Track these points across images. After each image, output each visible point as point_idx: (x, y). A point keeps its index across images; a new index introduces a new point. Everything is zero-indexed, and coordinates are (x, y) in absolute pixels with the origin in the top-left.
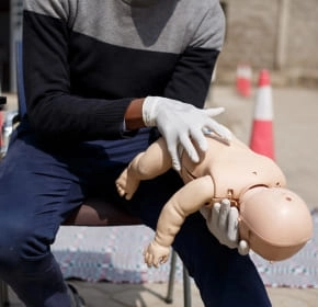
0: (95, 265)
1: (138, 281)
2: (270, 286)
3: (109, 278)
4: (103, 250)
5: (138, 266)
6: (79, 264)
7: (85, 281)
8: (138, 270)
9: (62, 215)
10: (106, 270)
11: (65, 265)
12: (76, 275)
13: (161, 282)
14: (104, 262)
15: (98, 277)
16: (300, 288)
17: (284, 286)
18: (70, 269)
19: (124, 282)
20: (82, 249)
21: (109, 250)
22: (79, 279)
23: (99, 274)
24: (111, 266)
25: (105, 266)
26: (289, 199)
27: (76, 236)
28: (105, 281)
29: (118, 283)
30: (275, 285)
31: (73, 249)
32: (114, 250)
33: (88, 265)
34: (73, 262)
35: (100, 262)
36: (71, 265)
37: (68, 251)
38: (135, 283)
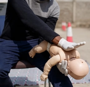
0: (23, 81)
1: (36, 84)
2: (74, 83)
3: (27, 84)
4: (25, 76)
5: (36, 80)
6: (18, 81)
7: (20, 85)
8: (36, 81)
9: (12, 65)
10: (26, 82)
11: (14, 81)
12: (17, 84)
13: (42, 84)
14: (26, 79)
15: (24, 84)
16: (83, 83)
17: (78, 83)
18: (16, 82)
19: (32, 85)
20: (19, 76)
21: (27, 76)
22: (18, 85)
23: (24, 83)
24: (28, 80)
25: (26, 81)
26: (82, 62)
27: (17, 73)
28: (26, 85)
29: (30, 85)
30: (75, 83)
31: (16, 76)
32: (28, 76)
33: (21, 81)
34: (17, 80)
35: (25, 80)
36: (16, 81)
37: (15, 77)
38: (35, 85)
